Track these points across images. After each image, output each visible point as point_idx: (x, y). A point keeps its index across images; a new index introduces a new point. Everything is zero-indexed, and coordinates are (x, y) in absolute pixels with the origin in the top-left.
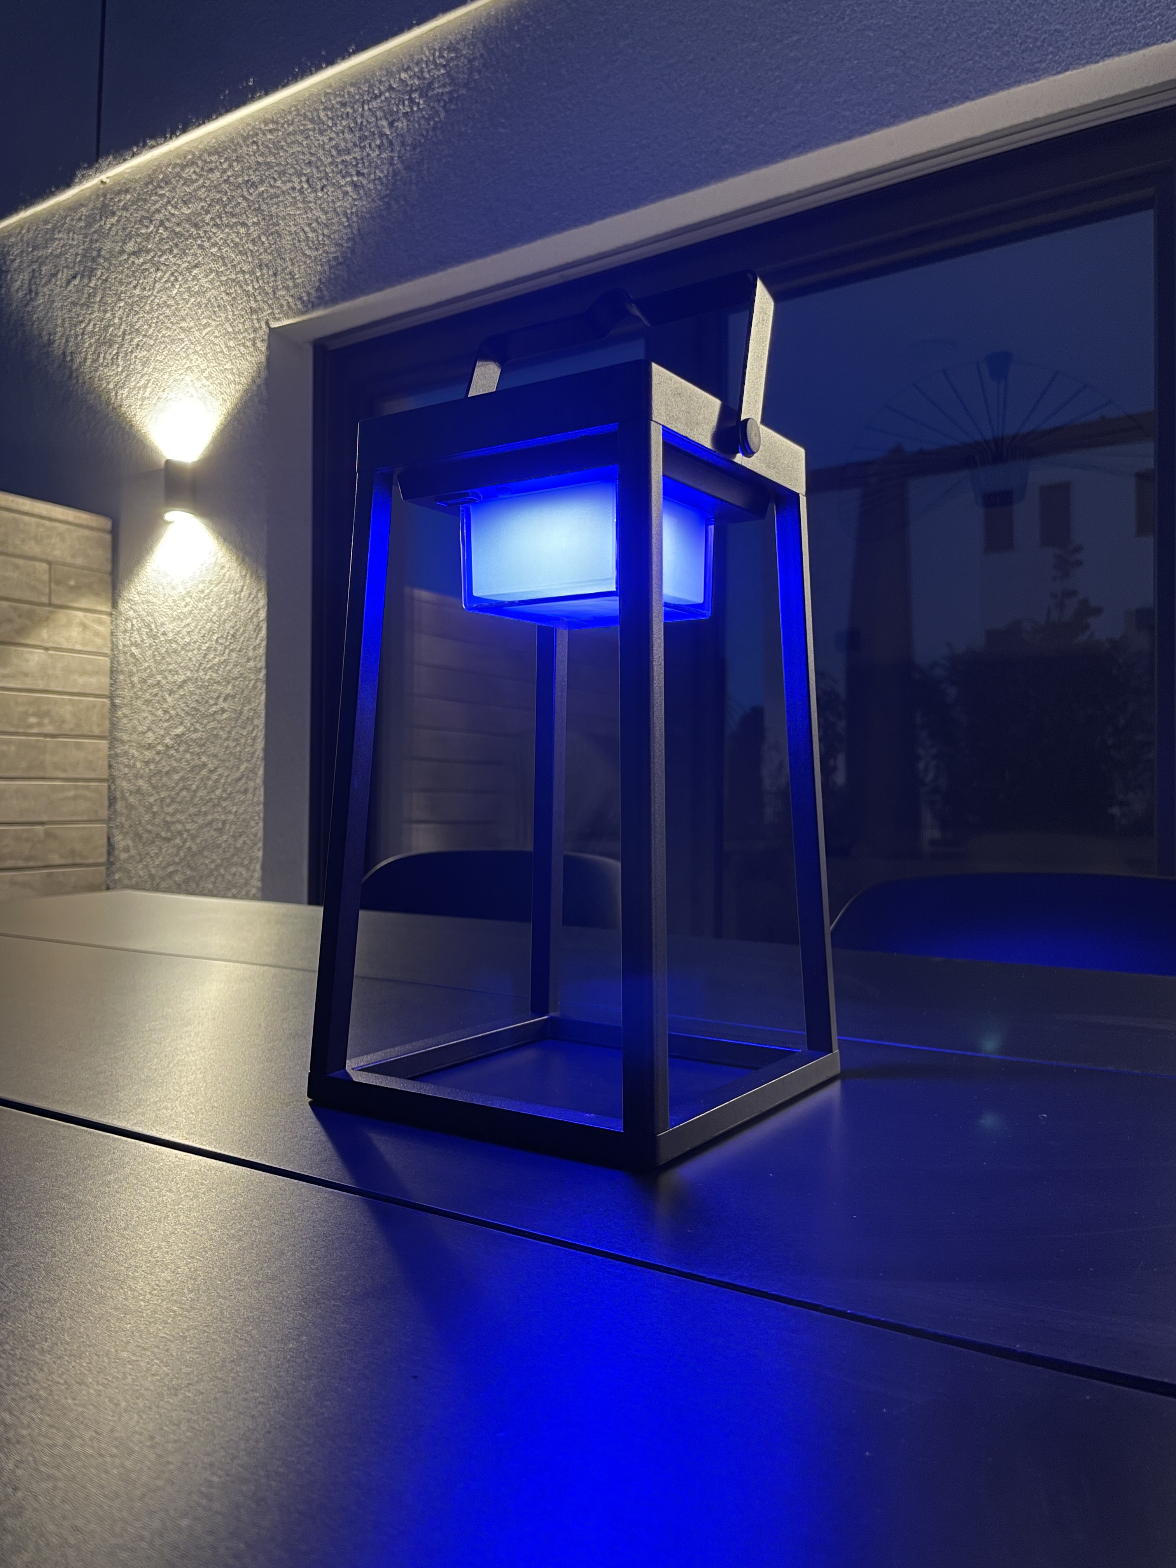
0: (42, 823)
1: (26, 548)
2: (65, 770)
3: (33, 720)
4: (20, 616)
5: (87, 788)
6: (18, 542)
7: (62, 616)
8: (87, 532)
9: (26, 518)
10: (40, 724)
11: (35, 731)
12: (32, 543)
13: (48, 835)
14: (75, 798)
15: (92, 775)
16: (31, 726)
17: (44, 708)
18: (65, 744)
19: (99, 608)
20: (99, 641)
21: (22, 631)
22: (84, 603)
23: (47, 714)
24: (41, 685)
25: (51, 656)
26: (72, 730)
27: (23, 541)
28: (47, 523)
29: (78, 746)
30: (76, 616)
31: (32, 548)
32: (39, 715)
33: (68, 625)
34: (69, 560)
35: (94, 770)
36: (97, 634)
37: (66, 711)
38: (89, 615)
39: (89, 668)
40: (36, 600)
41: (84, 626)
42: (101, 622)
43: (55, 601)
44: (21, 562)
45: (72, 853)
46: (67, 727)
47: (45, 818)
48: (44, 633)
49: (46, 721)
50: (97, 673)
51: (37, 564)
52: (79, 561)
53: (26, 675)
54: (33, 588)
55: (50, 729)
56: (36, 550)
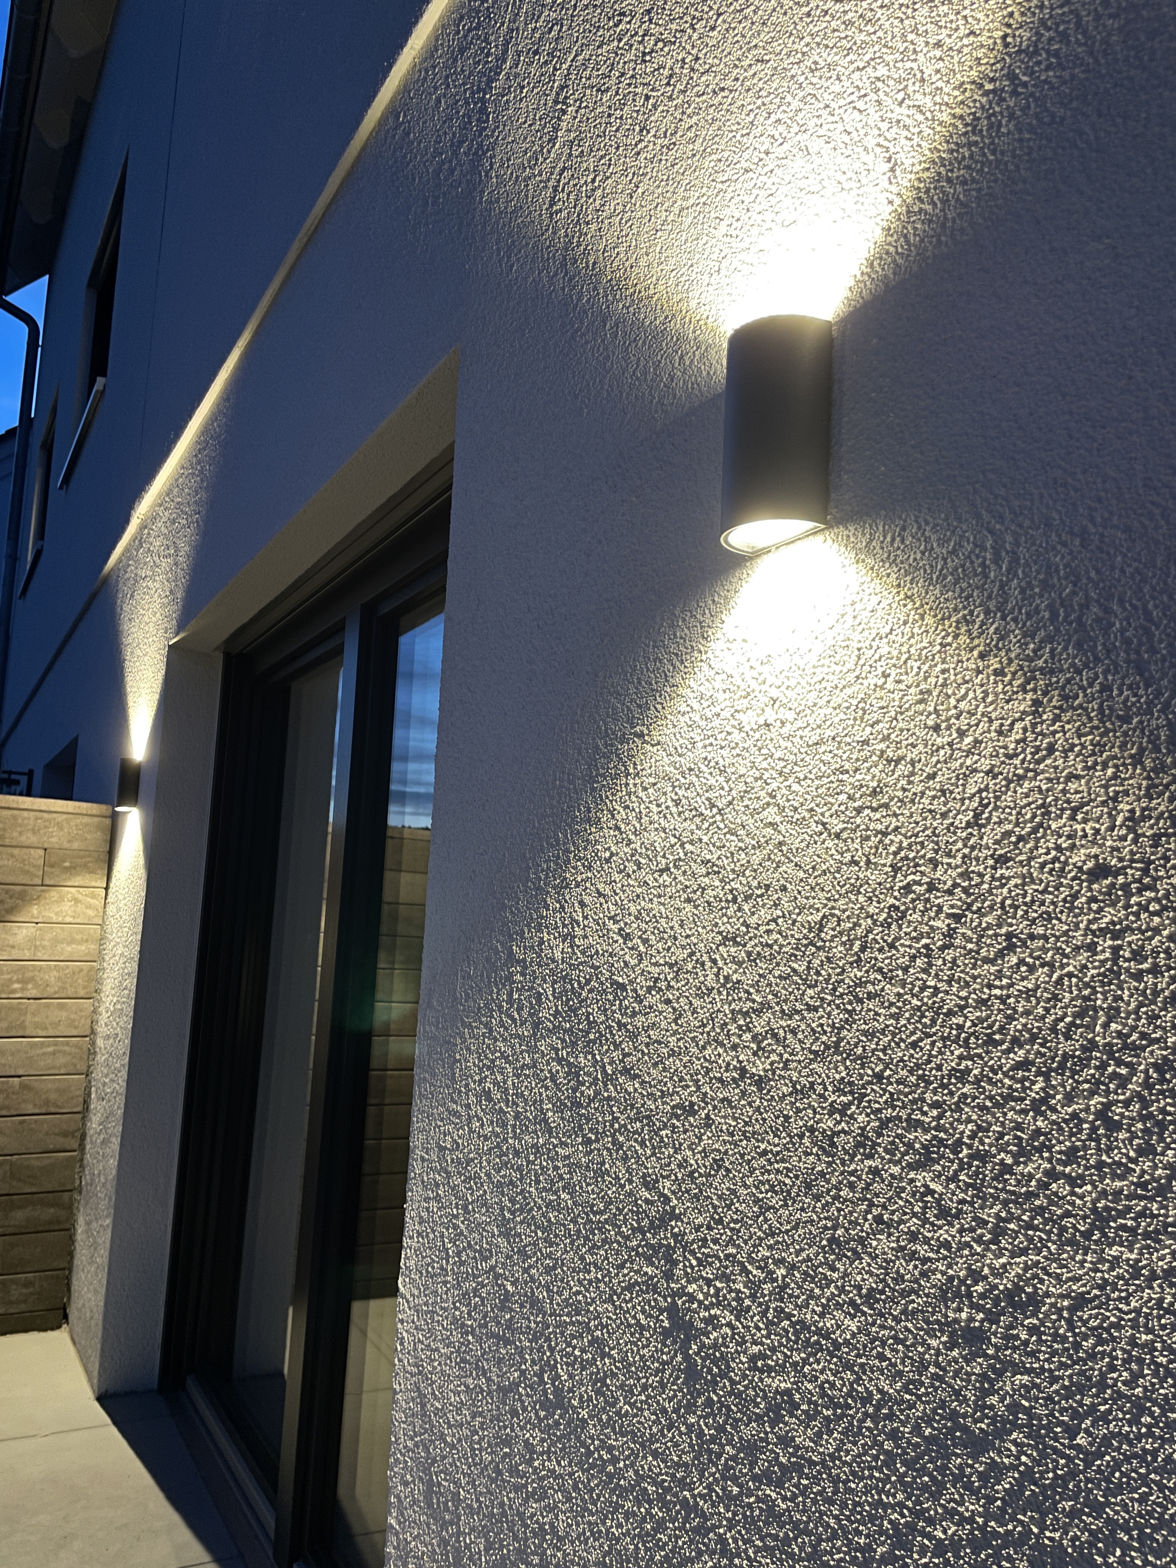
0: (20, 1076)
1: (23, 838)
2: (46, 1028)
3: (16, 986)
4: (11, 897)
5: (67, 1044)
6: (15, 834)
7: (54, 893)
8: (86, 820)
9: (25, 814)
10: (22, 990)
11: (17, 996)
12: (30, 835)
13: (23, 1086)
14: (54, 1053)
15: (75, 1033)
16: (14, 991)
17: (30, 974)
18: (47, 1006)
19: (93, 884)
20: (91, 913)
21: (11, 910)
22: (77, 881)
23: (32, 979)
24: (27, 955)
25: (40, 929)
26: (55, 993)
27: (21, 833)
28: (46, 815)
29: (62, 1007)
30: (68, 892)
31: (30, 839)
32: (24, 981)
33: (61, 899)
34: (66, 845)
35: (76, 1028)
36: (89, 907)
37: (52, 977)
38: (81, 890)
39: (78, 937)
40: (29, 882)
41: (77, 901)
42: (93, 896)
43: (47, 881)
44: (16, 851)
45: (47, 1102)
46: (50, 991)
47: (21, 1072)
48: (35, 910)
49: (30, 986)
50: (87, 941)
51: (32, 851)
52: (76, 845)
53: (13, 947)
54: (27, 872)
55: (34, 993)
56: (33, 839)
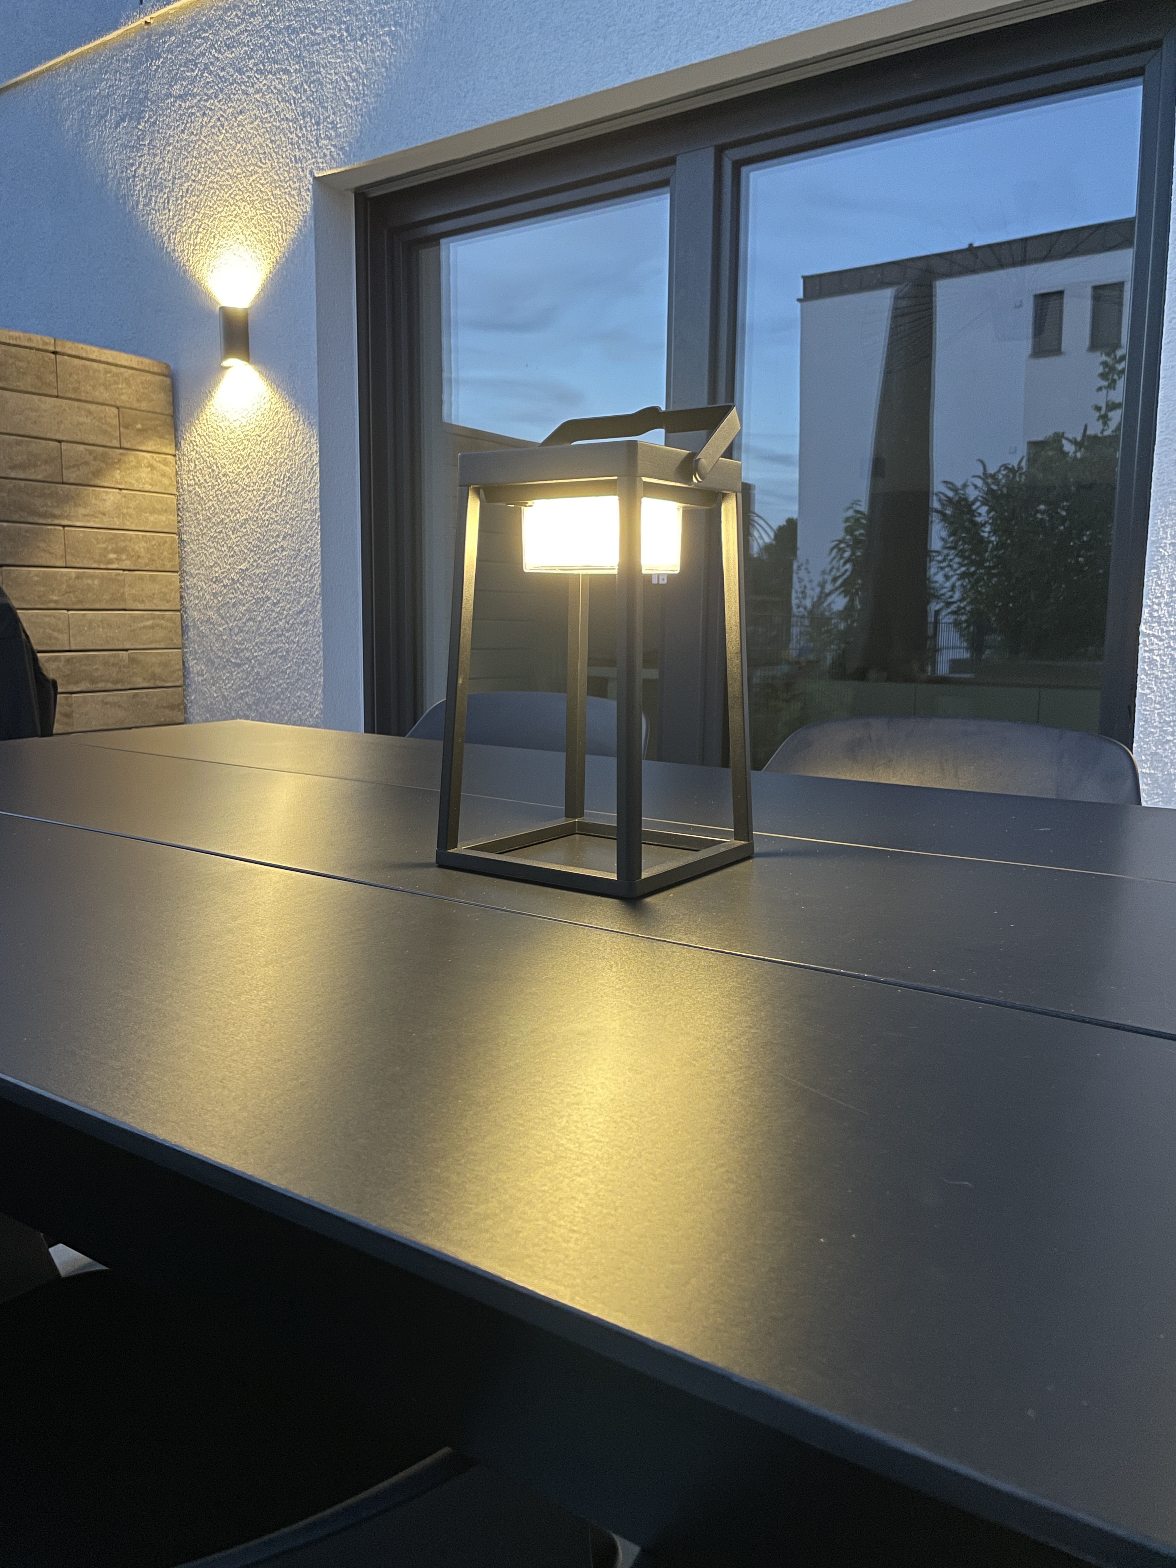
0: (127, 650)
1: (97, 394)
2: (143, 602)
3: (112, 556)
4: (95, 459)
5: (163, 618)
6: (89, 388)
7: (131, 457)
8: (149, 377)
9: (95, 365)
10: (118, 560)
11: (114, 566)
12: (102, 389)
13: (132, 660)
14: (152, 627)
15: (167, 607)
16: (110, 561)
17: (122, 544)
18: (141, 578)
19: (164, 450)
20: (166, 481)
21: (97, 473)
22: (150, 445)
23: (124, 550)
24: (117, 523)
25: (125, 496)
26: (146, 565)
27: (94, 387)
28: (114, 369)
29: (153, 579)
30: (144, 457)
31: (103, 394)
32: (118, 551)
33: (138, 466)
34: (136, 405)
35: (168, 601)
36: (164, 475)
37: (141, 547)
38: (155, 456)
39: (159, 506)
40: (109, 444)
41: (151, 466)
42: (166, 463)
43: (125, 444)
44: (92, 407)
45: (154, 676)
46: (143, 561)
47: (128, 647)
48: (117, 475)
49: (124, 557)
50: (166, 511)
51: (107, 408)
52: (144, 405)
53: (104, 514)
54: (105, 432)
55: (127, 564)
56: (106, 396)
